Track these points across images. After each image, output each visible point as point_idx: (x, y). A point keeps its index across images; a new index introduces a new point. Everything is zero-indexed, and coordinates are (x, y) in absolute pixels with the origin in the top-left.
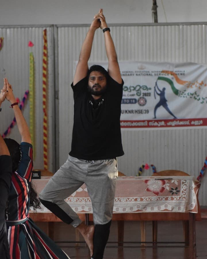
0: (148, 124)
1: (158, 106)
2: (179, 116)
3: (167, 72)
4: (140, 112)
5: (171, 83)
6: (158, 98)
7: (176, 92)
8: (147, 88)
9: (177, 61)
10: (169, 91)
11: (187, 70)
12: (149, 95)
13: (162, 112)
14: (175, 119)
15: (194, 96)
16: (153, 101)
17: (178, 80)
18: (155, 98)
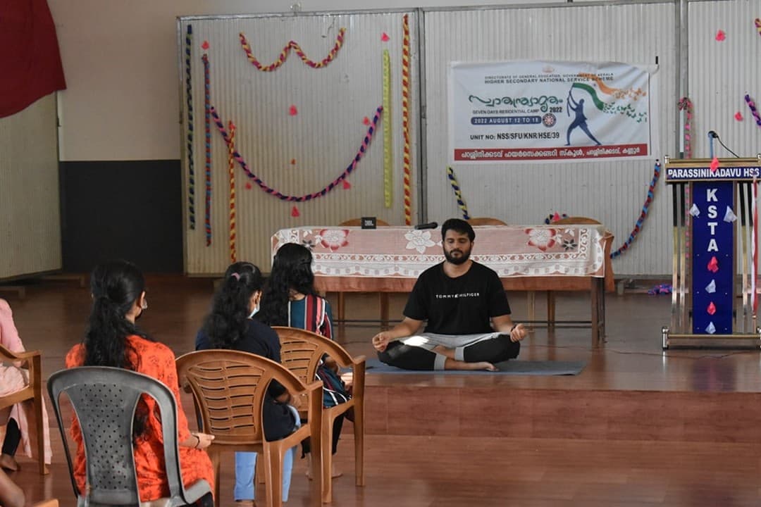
0: (558, 153)
1: (572, 126)
2: (604, 141)
3: (586, 76)
4: (546, 136)
5: (592, 92)
6: (573, 115)
7: (600, 106)
8: (557, 101)
9: (602, 60)
10: (589, 105)
11: (616, 72)
12: (560, 110)
13: (578, 136)
14: (599, 146)
15: (628, 111)
16: (565, 119)
17: (602, 87)
18: (569, 115)
